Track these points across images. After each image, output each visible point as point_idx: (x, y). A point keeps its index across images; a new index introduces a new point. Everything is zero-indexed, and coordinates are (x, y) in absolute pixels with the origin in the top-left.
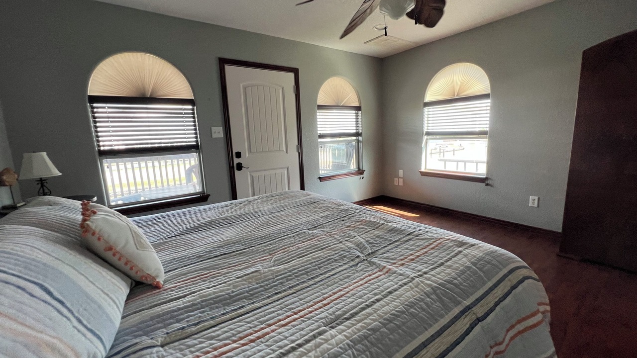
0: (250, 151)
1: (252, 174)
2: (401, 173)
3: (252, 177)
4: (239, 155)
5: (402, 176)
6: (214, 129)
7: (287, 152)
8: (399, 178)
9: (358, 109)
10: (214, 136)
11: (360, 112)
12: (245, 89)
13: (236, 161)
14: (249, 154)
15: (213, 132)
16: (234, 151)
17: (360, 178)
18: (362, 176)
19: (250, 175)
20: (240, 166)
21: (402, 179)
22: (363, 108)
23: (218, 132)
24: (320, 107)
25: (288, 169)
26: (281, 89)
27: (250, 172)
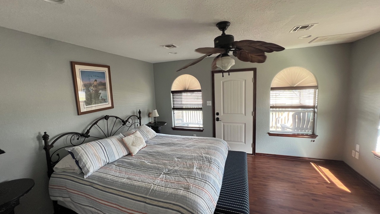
0: (224, 113)
1: (224, 123)
2: (358, 147)
3: (224, 125)
4: (218, 114)
5: (358, 151)
6: (207, 102)
7: (245, 115)
8: (356, 151)
9: (316, 87)
10: (207, 105)
11: (317, 90)
12: (223, 83)
13: (216, 116)
14: (223, 114)
15: (207, 103)
16: (216, 112)
17: (312, 141)
18: (313, 139)
19: (223, 124)
20: (218, 119)
21: (358, 153)
22: (319, 87)
23: (209, 103)
24: (273, 89)
25: (245, 124)
26: (244, 81)
27: (223, 123)
